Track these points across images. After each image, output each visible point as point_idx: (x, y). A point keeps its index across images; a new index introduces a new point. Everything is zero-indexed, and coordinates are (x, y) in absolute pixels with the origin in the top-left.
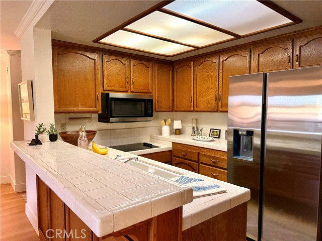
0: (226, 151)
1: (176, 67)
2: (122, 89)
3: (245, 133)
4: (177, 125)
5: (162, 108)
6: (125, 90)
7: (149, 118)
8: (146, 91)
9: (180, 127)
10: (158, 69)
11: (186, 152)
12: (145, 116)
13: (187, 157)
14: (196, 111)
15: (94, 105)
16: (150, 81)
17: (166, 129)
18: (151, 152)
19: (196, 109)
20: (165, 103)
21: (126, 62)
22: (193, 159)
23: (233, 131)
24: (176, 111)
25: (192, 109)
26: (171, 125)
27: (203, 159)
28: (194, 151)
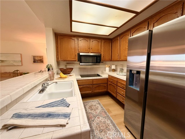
0: (126, 80)
1: (113, 41)
2: (86, 51)
3: (135, 72)
4: (113, 67)
5: (106, 59)
6: (88, 52)
7: (99, 64)
8: (98, 52)
9: (115, 68)
10: (104, 43)
11: (112, 80)
12: (96, 63)
13: (113, 82)
14: (120, 61)
15: (74, 58)
16: (100, 47)
17: (107, 69)
18: (97, 78)
19: (120, 60)
20: (107, 57)
21: (88, 40)
22: (115, 84)
23: (129, 70)
24: (113, 61)
25: (118, 59)
26: (110, 67)
27: (119, 84)
28: (116, 80)
